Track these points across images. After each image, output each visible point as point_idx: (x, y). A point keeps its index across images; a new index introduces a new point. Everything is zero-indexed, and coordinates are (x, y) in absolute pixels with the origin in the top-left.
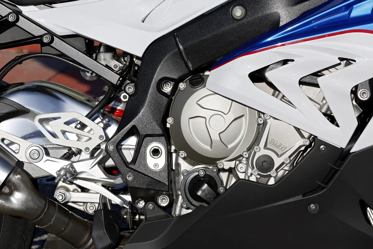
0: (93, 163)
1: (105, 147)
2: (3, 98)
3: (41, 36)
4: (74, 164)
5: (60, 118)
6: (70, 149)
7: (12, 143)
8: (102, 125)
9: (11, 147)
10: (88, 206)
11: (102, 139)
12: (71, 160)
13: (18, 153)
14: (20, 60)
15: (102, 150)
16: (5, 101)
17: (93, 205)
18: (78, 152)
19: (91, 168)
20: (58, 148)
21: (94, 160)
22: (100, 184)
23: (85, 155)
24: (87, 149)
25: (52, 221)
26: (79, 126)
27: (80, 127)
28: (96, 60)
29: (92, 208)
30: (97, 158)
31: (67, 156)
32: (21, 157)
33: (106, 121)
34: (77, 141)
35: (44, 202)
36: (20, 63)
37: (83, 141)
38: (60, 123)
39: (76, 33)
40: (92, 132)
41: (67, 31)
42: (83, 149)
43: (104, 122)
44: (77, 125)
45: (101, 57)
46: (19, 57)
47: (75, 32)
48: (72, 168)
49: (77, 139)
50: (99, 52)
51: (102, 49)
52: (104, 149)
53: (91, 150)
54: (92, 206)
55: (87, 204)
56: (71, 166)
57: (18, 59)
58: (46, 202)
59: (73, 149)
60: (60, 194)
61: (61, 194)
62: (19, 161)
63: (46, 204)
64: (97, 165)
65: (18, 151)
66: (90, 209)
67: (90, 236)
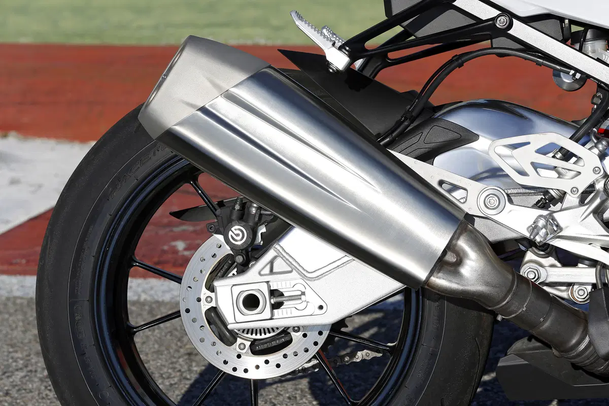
0: (585, 212)
1: (603, 186)
2: (437, 119)
3: (494, 19)
4: (555, 215)
5: (529, 143)
6: (545, 191)
7: (455, 188)
8: (596, 151)
9: (454, 194)
10: (574, 290)
11: (599, 173)
12: (549, 209)
13: (464, 203)
14: (460, 61)
15: (598, 192)
16: (442, 124)
17: (583, 288)
18: (560, 197)
19: (583, 220)
20: (525, 193)
21: (587, 207)
22: (598, 245)
23: (572, 199)
24: (574, 190)
25: (524, 306)
26: (559, 155)
27: (560, 157)
28: (580, 50)
29: (581, 293)
30: (591, 204)
31: (541, 204)
32: (470, 207)
33: (602, 144)
34: (558, 178)
35: (510, 277)
36: (460, 65)
37: (566, 177)
38: (530, 150)
39: (548, 9)
40: (581, 163)
41: (533, 8)
42: (568, 191)
43: (600, 147)
44: (556, 153)
45: (588, 47)
46: (457, 57)
47: (546, 9)
48: (552, 220)
49: (557, 175)
50: (585, 40)
51: (589, 35)
52: (602, 190)
53: (580, 191)
54: (582, 290)
55: (573, 288)
56: (551, 218)
57: (457, 60)
58: (513, 276)
59: (551, 191)
60: (530, 270)
61: (532, 270)
62: (467, 214)
63: (515, 281)
64: (592, 215)
65: (464, 199)
66: (579, 294)
67: (586, 332)
